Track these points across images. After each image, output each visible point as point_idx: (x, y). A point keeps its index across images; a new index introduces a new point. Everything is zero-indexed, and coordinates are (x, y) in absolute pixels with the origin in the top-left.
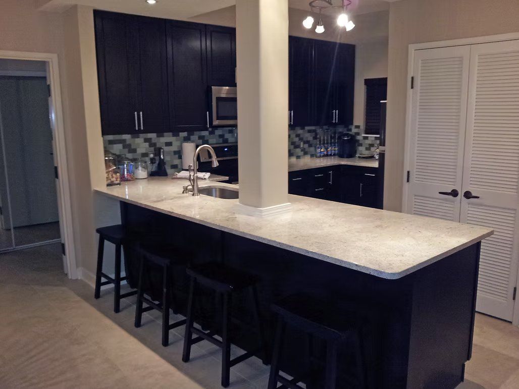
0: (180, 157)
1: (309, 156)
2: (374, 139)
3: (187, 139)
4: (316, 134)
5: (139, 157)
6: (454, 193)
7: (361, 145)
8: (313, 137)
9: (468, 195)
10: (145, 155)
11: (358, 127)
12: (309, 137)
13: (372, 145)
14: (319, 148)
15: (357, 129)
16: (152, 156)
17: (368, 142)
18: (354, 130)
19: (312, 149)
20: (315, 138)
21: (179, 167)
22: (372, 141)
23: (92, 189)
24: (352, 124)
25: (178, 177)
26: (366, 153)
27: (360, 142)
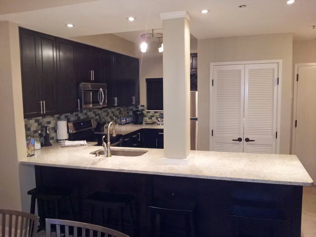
0: (56, 131)
1: (118, 125)
2: (153, 112)
3: (59, 119)
4: (121, 111)
5: (32, 134)
6: (240, 140)
7: (146, 116)
8: (119, 113)
9: (247, 140)
10: (35, 132)
11: (143, 106)
12: (117, 113)
13: (152, 116)
14: (123, 120)
15: (142, 107)
16: (40, 132)
17: (150, 114)
18: (140, 108)
19: (119, 120)
20: (120, 113)
21: (55, 138)
22: (153, 114)
23: (18, 161)
24: (139, 104)
25: (66, 145)
26: (149, 121)
27: (145, 115)
